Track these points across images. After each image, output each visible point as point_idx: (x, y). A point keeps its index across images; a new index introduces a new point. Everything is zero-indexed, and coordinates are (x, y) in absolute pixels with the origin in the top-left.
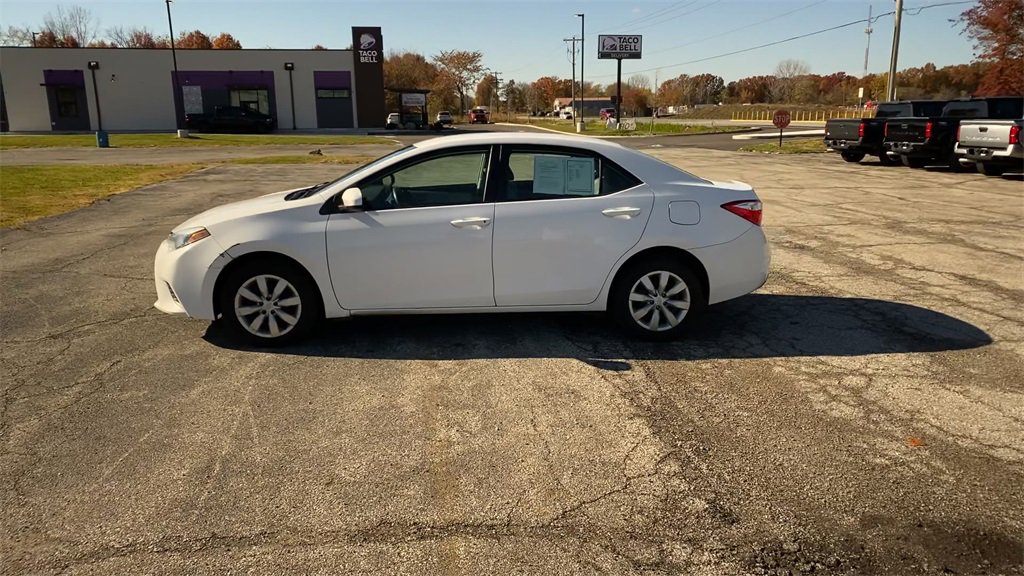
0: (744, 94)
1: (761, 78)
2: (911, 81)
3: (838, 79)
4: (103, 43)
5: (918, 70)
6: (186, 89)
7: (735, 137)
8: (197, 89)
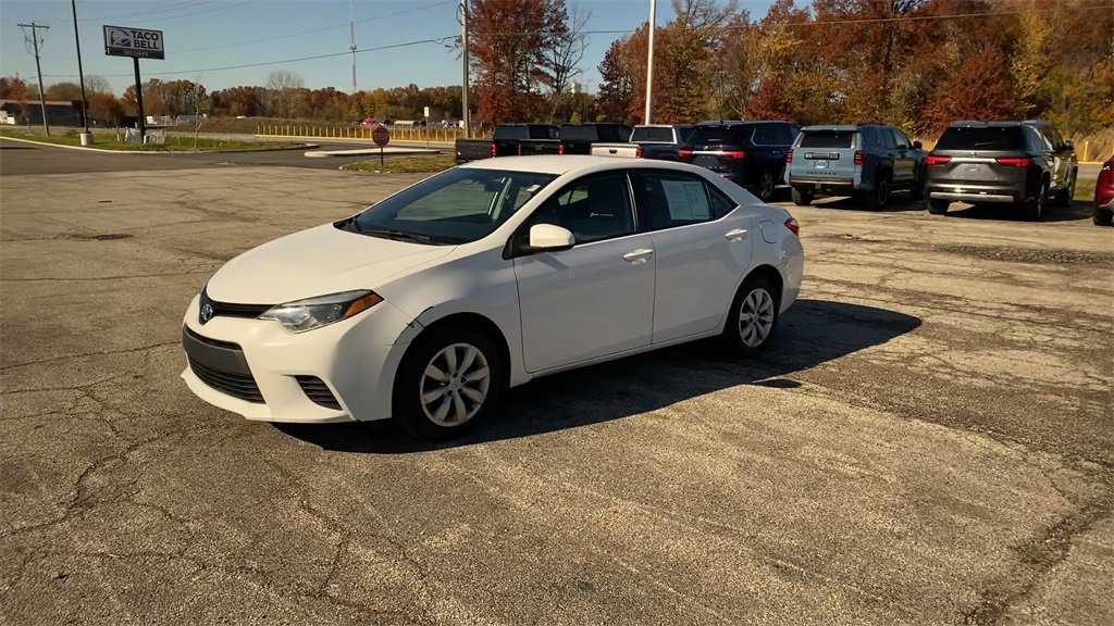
0: (235, 107)
1: (249, 89)
2: (399, 100)
3: (328, 95)
5: (403, 90)
7: (308, 154)
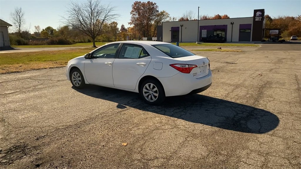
4: (195, 19)
6: (203, 31)
8: (206, 31)
